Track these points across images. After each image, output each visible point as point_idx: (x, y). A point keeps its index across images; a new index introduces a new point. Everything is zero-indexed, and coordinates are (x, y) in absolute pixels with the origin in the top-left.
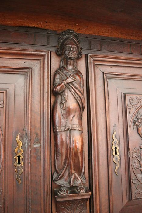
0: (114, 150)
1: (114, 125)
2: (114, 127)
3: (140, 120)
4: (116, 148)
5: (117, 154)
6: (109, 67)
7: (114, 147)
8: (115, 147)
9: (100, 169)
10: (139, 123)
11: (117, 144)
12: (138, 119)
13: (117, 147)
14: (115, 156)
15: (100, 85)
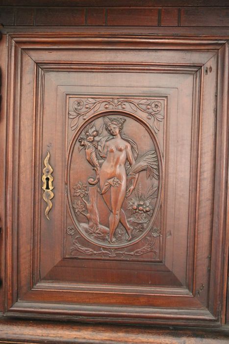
0: (45, 181)
1: (48, 144)
2: (49, 146)
3: (90, 137)
4: (48, 179)
5: (49, 189)
6: (47, 52)
7: (44, 177)
8: (46, 177)
9: (21, 206)
10: (88, 143)
11: (50, 173)
12: (88, 136)
13: (50, 178)
14: (46, 190)
15: (28, 82)
